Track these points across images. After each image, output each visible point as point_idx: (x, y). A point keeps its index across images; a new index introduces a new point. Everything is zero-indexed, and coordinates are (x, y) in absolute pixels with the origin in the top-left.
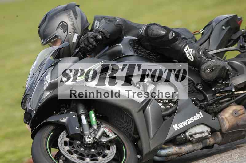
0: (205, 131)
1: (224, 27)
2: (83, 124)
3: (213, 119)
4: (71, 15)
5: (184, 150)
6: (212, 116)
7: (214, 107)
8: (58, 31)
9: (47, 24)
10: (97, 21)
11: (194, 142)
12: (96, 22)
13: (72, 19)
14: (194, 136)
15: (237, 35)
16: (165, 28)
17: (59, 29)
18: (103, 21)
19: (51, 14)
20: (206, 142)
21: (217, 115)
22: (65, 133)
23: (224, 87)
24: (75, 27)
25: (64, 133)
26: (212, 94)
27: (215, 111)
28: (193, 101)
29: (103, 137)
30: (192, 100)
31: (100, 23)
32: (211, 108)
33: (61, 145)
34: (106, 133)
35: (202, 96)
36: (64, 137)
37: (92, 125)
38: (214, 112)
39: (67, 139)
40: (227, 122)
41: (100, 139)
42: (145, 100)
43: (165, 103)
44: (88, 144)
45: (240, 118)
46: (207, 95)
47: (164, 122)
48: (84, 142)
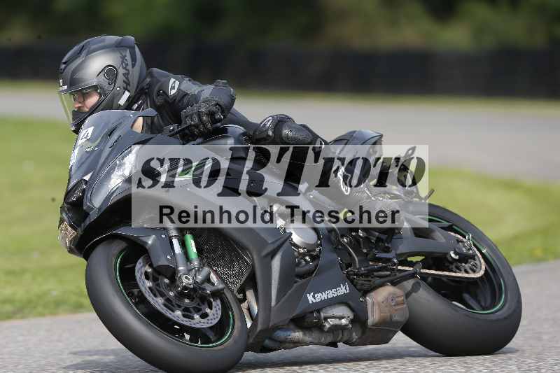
0: (346, 317)
2: (177, 252)
3: (361, 299)
4: (126, 58)
7: (364, 281)
10: (175, 79)
11: (326, 330)
12: (172, 80)
13: (127, 65)
14: (330, 320)
18: (186, 81)
21: (367, 295)
24: (129, 81)
26: (363, 259)
27: (365, 287)
29: (206, 282)
31: (180, 85)
32: (359, 280)
37: (191, 259)
38: (363, 289)
40: (377, 311)
41: (203, 286)
42: (277, 241)
43: (300, 254)
44: (185, 288)
45: (396, 310)
46: (356, 258)
47: (295, 285)
48: (178, 283)
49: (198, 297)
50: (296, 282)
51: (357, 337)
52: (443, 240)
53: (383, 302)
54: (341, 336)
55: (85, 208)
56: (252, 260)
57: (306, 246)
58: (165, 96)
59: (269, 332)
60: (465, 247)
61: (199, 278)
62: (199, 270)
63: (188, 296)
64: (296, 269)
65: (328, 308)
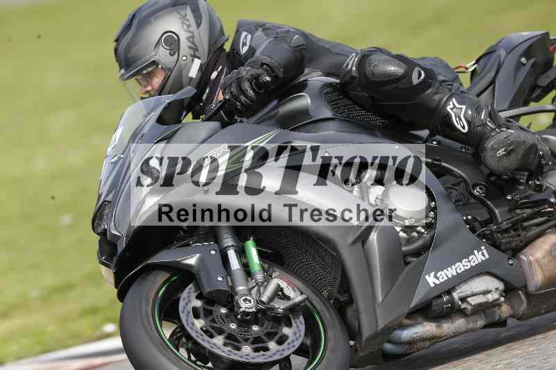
0: (493, 290)
1: (523, 60)
2: (233, 269)
3: (510, 262)
4: (187, 17)
5: (447, 332)
6: (507, 256)
7: (510, 237)
8: (157, 53)
9: (135, 35)
10: (246, 33)
11: (468, 313)
12: (244, 34)
13: (189, 26)
14: (469, 300)
15: (547, 77)
16: (401, 58)
17: (161, 46)
18: (259, 33)
19: (144, 14)
20: (494, 314)
21: (519, 254)
22: (193, 289)
23: (531, 192)
24: (196, 45)
25: (191, 288)
26: (507, 208)
27: (513, 245)
28: (467, 222)
29: (276, 299)
30: (465, 221)
31: (252, 38)
32: (504, 238)
33: (185, 317)
34: (282, 290)
35: (485, 210)
36: (191, 298)
37: (252, 273)
38: (511, 249)
39: (198, 304)
40: (538, 271)
41: (272, 304)
44: (245, 314)
47: (408, 268)
48: (236, 309)
50: (408, 264)
53: (544, 258)
55: (109, 239)
58: (238, 56)
61: (265, 296)
62: (263, 285)
63: (256, 322)
64: (404, 249)
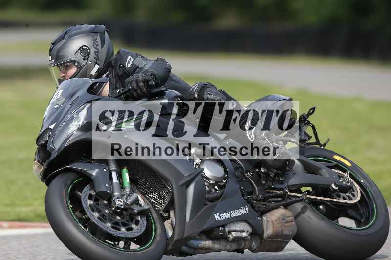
0: (246, 231)
2: (114, 182)
3: (258, 218)
4: (97, 41)
6: (257, 214)
7: (261, 204)
8: (76, 56)
10: (131, 57)
11: (230, 241)
12: (129, 57)
13: (97, 46)
14: (233, 233)
17: (79, 53)
18: (139, 58)
21: (263, 215)
26: (261, 188)
27: (262, 209)
29: (135, 204)
32: (258, 204)
34: (138, 200)
35: (250, 186)
37: (124, 187)
38: (260, 211)
40: (271, 227)
41: (132, 206)
42: (191, 174)
43: (211, 184)
44: (118, 208)
45: (286, 226)
46: (256, 188)
47: (205, 207)
48: (113, 204)
49: (128, 215)
50: (206, 205)
51: (256, 246)
52: (328, 176)
53: (276, 220)
54: (243, 245)
55: (48, 149)
56: (172, 188)
57: (215, 178)
58: (124, 69)
59: (184, 241)
60: (344, 180)
61: (129, 201)
62: (129, 195)
63: (120, 214)
64: (207, 196)
65: (231, 224)
